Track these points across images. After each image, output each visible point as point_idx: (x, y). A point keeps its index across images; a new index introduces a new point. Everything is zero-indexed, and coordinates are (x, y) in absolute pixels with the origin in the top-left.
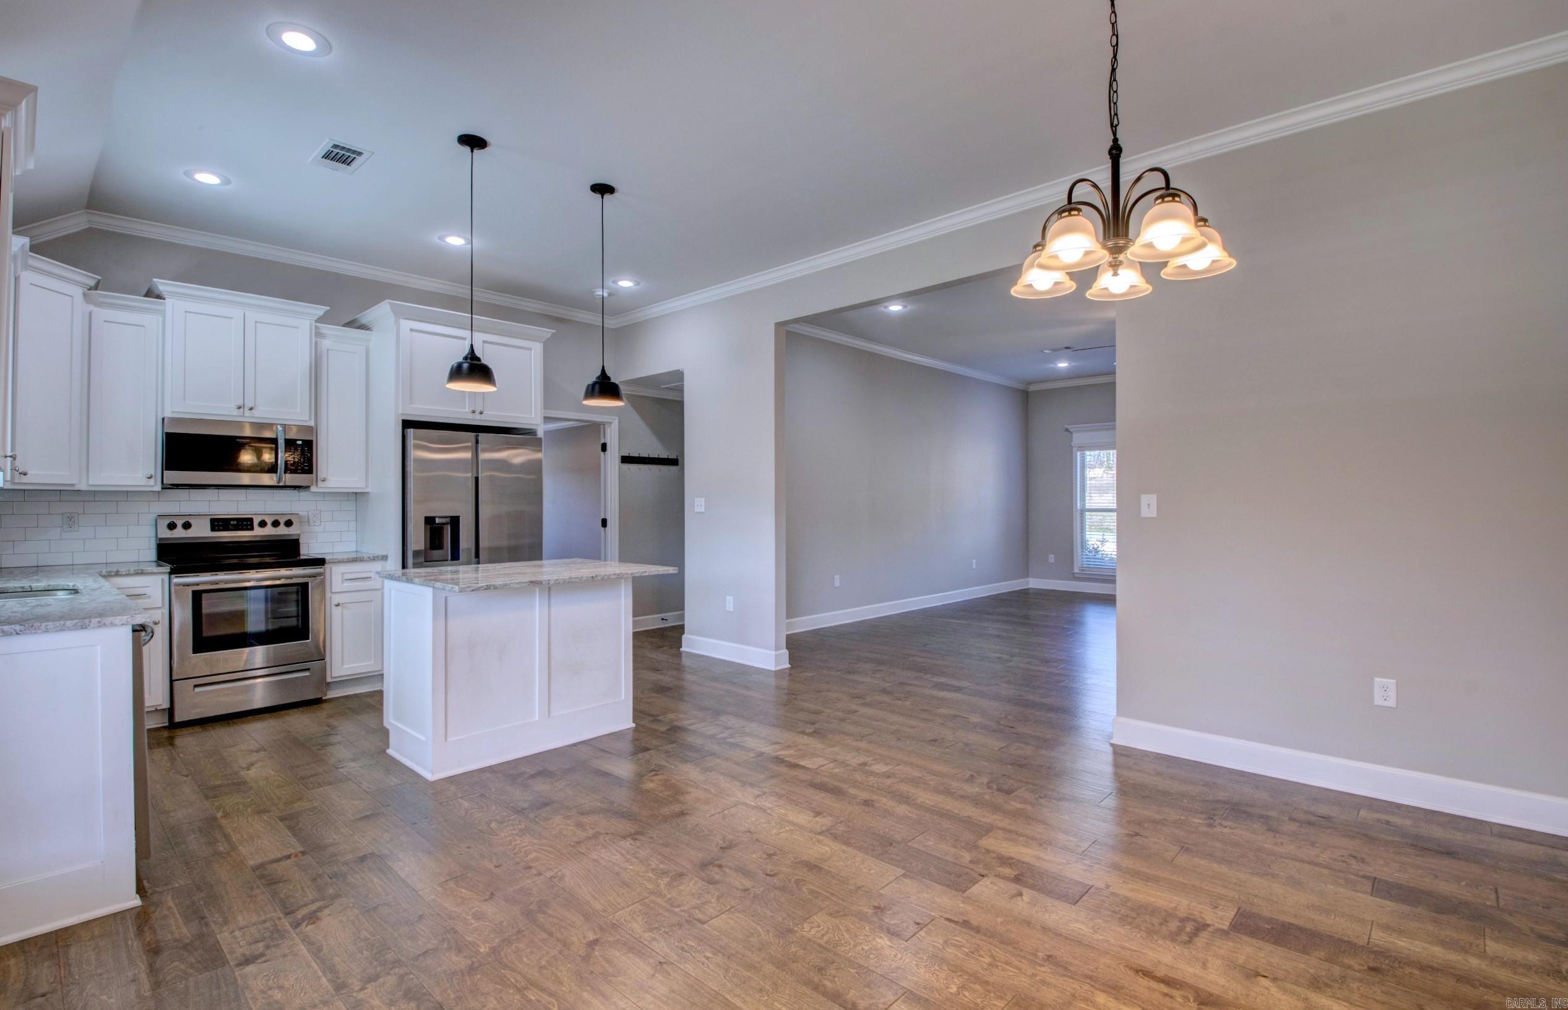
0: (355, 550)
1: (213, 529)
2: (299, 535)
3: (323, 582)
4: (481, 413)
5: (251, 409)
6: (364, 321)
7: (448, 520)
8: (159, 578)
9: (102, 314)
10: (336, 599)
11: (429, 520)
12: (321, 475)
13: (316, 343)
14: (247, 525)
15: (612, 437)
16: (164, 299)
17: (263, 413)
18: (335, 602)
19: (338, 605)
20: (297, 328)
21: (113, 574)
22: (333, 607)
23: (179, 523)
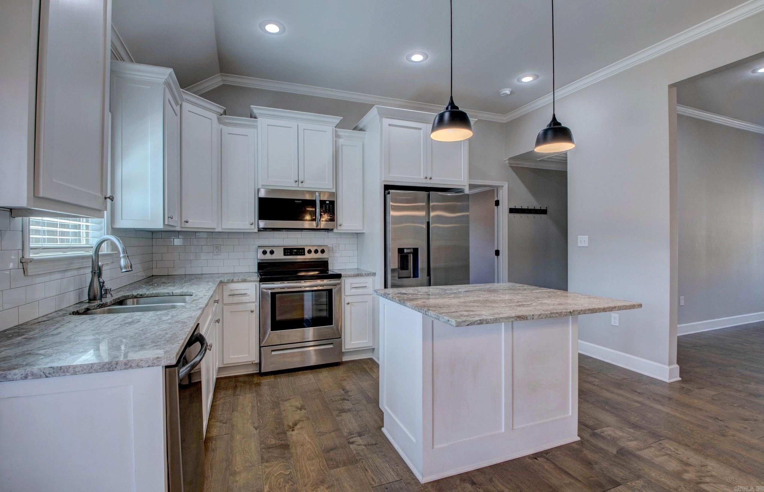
0: (357, 268)
1: (285, 255)
2: (328, 258)
3: (340, 288)
4: (431, 179)
5: (302, 182)
6: (361, 126)
7: (412, 250)
8: (253, 284)
9: (227, 129)
10: (348, 300)
11: (401, 251)
12: (339, 223)
13: (336, 141)
14: (302, 252)
15: (503, 196)
16: (257, 118)
17: (309, 185)
18: (347, 302)
19: (348, 304)
20: (326, 132)
21: (230, 281)
22: (346, 304)
23: (268, 251)
